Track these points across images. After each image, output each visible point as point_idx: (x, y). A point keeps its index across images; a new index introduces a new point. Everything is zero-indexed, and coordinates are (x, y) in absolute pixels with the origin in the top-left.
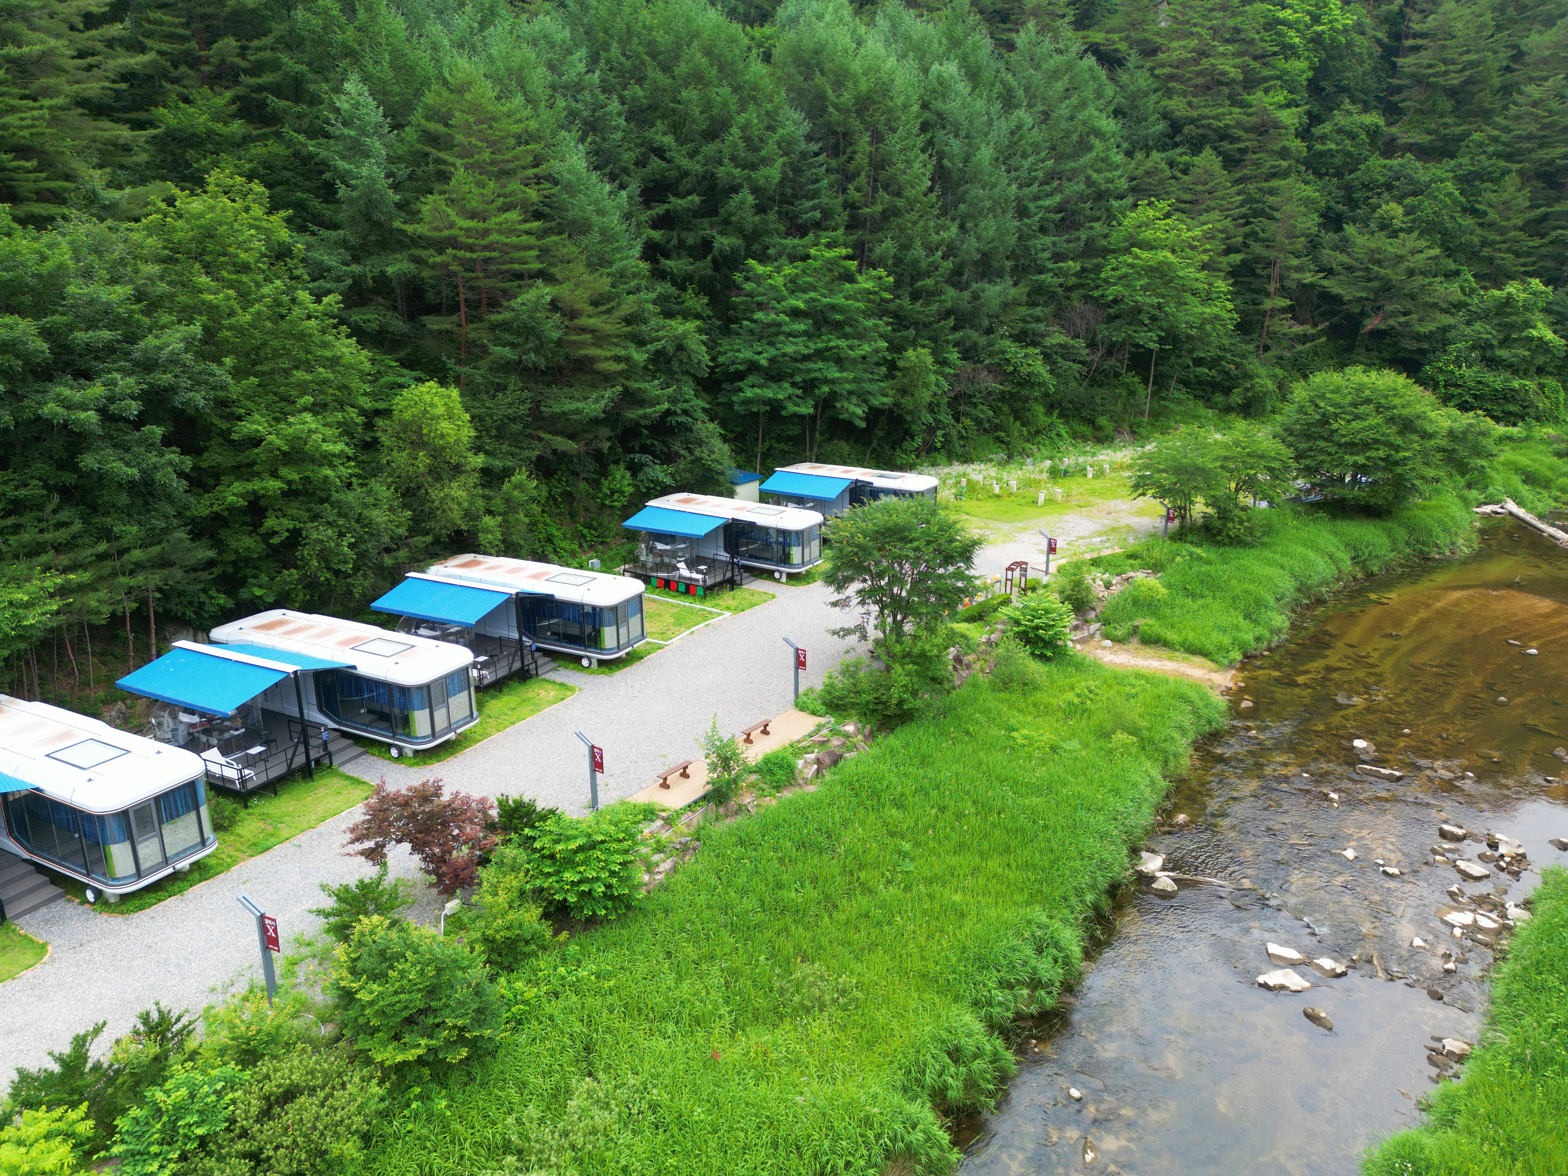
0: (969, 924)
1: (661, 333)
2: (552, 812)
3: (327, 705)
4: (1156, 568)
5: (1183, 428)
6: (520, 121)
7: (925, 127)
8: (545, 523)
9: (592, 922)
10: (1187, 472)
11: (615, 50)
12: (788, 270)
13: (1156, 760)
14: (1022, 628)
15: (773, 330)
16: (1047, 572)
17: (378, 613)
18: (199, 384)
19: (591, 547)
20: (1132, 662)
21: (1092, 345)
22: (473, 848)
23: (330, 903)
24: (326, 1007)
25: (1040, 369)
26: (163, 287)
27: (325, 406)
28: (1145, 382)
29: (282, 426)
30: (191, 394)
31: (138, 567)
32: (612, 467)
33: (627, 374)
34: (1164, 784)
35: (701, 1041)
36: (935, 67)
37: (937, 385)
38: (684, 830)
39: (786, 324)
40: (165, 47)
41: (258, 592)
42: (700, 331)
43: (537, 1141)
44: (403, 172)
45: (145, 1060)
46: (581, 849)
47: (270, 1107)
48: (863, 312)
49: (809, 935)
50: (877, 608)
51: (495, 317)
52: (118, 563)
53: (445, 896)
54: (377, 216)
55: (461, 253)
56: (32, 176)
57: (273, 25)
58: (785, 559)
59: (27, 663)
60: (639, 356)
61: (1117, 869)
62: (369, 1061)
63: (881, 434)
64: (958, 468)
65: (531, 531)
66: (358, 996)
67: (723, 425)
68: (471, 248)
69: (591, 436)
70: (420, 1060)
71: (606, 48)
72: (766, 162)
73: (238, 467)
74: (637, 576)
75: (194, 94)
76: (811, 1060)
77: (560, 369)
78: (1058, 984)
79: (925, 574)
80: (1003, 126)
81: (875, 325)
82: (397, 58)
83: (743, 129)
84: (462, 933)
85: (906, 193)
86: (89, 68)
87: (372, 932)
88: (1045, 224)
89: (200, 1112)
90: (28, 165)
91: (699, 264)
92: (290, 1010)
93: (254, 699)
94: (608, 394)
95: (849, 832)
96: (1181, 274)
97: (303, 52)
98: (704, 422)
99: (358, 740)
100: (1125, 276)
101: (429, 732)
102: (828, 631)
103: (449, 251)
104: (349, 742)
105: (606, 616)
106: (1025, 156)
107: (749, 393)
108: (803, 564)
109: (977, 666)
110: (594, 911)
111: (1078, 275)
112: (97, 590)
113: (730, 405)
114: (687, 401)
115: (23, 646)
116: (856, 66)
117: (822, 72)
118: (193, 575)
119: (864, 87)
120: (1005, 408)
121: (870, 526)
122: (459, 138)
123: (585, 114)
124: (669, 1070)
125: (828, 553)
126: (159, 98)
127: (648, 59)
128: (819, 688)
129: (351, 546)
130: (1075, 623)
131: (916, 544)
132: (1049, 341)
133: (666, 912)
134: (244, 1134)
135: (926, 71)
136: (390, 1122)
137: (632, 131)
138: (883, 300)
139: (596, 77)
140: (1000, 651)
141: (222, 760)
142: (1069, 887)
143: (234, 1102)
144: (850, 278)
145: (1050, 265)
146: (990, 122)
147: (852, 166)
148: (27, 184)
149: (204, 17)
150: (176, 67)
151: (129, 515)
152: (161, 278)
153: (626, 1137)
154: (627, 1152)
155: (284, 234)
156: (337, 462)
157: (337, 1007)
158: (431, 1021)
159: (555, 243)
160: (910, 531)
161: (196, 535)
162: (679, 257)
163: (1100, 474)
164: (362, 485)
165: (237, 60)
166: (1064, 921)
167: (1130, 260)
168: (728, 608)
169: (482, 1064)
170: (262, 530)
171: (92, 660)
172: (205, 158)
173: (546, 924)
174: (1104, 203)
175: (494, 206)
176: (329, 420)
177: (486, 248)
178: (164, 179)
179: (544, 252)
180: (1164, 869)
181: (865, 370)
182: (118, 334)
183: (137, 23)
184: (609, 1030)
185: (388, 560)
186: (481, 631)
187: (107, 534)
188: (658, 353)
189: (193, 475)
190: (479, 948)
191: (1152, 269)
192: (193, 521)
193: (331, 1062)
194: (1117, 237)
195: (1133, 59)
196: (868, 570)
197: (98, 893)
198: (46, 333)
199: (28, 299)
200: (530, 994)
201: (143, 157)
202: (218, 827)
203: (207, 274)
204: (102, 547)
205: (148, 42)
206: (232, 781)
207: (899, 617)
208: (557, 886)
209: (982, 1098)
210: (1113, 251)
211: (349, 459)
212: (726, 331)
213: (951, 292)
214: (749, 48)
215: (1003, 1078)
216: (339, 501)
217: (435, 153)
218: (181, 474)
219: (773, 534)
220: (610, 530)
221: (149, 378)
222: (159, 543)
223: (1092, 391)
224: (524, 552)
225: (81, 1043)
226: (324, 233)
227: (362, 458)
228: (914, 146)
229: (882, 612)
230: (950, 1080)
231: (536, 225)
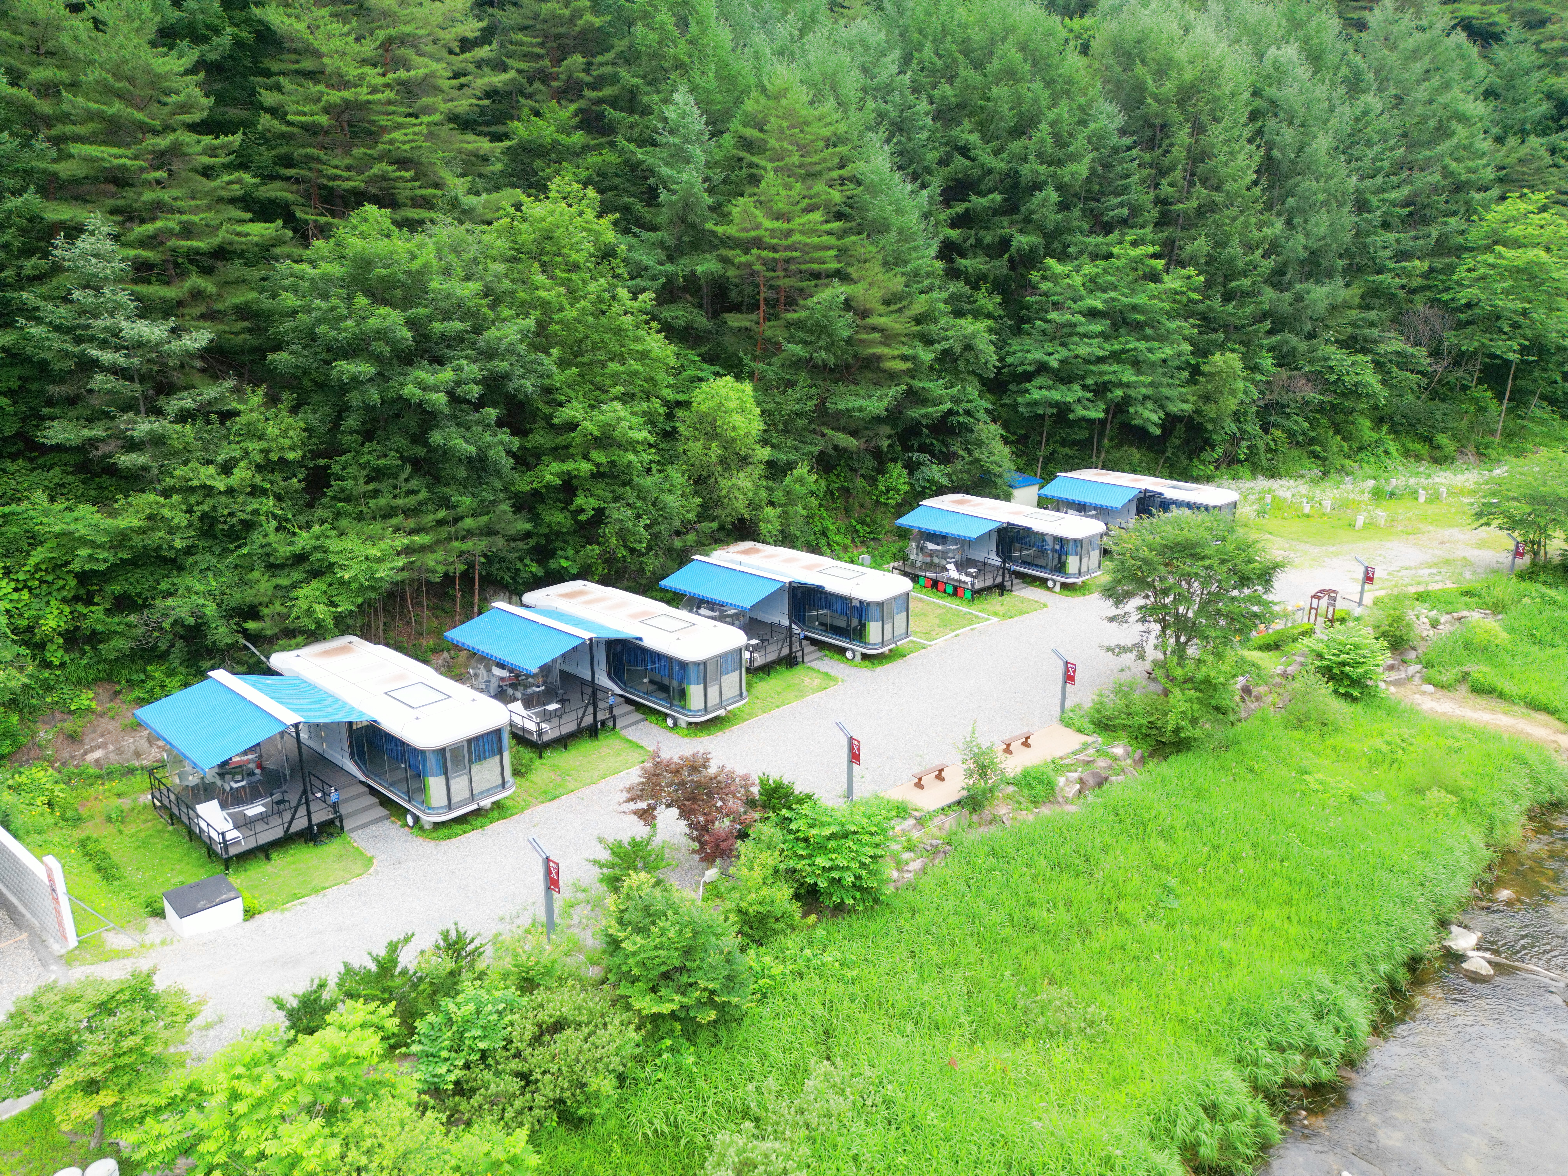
0: (1239, 974)
1: (949, 333)
2: (809, 797)
3: (616, 672)
4: (1497, 608)
5: (1544, 452)
6: (830, 124)
7: (1254, 116)
8: (821, 517)
9: (839, 909)
10: (1545, 503)
11: (928, 50)
12: (1089, 269)
13: (1479, 825)
14: (1325, 663)
15: (1067, 330)
16: (1360, 604)
17: (665, 590)
18: (529, 372)
19: (863, 542)
20: (1458, 712)
21: (1436, 354)
22: (734, 821)
23: (605, 856)
24: (594, 950)
25: (1371, 379)
26: (506, 284)
27: (633, 396)
28: (1500, 397)
29: (596, 412)
30: (523, 381)
31: (469, 534)
32: (890, 465)
33: (911, 374)
34: (1488, 854)
35: (939, 1046)
36: (1272, 53)
37: (1245, 392)
38: (936, 832)
39: (1081, 324)
40: (523, 65)
41: (565, 563)
42: (990, 330)
43: (775, 1113)
44: (718, 176)
45: (443, 973)
46: (833, 836)
47: (542, 1034)
48: (1167, 313)
49: (1059, 958)
50: (1158, 627)
51: (791, 316)
52: (453, 529)
53: (705, 864)
54: (692, 218)
55: (764, 254)
56: (409, 185)
57: (615, 41)
58: (1060, 568)
59: (376, 610)
60: (926, 356)
61: (1419, 940)
62: (628, 1008)
63: (1177, 442)
64: (1262, 483)
65: (808, 523)
66: (623, 945)
67: (1006, 426)
68: (774, 249)
69: (871, 434)
70: (673, 1014)
71: (919, 48)
72: (1074, 157)
73: (555, 449)
74: (906, 574)
75: (544, 109)
76: (1052, 1087)
77: (848, 367)
78: (1338, 1056)
79: (1216, 594)
80: (1346, 113)
81: (1180, 327)
82: (722, 68)
83: (1052, 125)
84: (718, 902)
85: (1226, 187)
86: (462, 87)
87: (639, 888)
88: (1389, 219)
89: (484, 1028)
90: (408, 175)
91: (995, 263)
92: (564, 947)
93: (554, 660)
94: (892, 392)
95: (1110, 858)
96: (1556, 275)
97: (640, 66)
98: (986, 423)
99: (639, 707)
100: (1483, 278)
101: (702, 706)
102: (1101, 647)
103: (754, 251)
104: (632, 708)
105: (873, 611)
106: (1369, 144)
107: (1036, 395)
108: (1080, 574)
109: (1269, 699)
110: (842, 899)
111: (1426, 275)
112: (434, 552)
113: (1015, 406)
114: (970, 401)
115: (373, 595)
116: (1181, 54)
117: (1144, 62)
118: (512, 544)
119: (1188, 75)
120: (1325, 421)
121: (1158, 539)
122: (773, 142)
123: (893, 114)
124: (905, 1069)
125: (1108, 564)
126: (515, 112)
127: (961, 57)
128: (1088, 704)
129: (647, 527)
130: (1390, 662)
131: (1207, 562)
132: (1382, 348)
133: (914, 911)
134: (518, 1055)
135: (1260, 56)
136: (643, 1068)
137: (938, 130)
138: (1190, 300)
139: (906, 78)
140: (1298, 685)
141: (524, 713)
142: (1360, 952)
143: (512, 1024)
144: (1155, 277)
145: (1391, 264)
146: (1332, 108)
147: (1167, 161)
148: (404, 192)
149: (558, 36)
150: (531, 83)
151: (465, 487)
152: (506, 276)
153: (858, 1127)
154: (859, 1141)
155: (610, 236)
156: (640, 448)
157: (604, 952)
158: (684, 979)
159: (854, 243)
160: (1202, 547)
161: (518, 509)
162: (975, 255)
163: (1435, 497)
164: (660, 471)
165: (582, 75)
166: (1351, 988)
167: (1491, 260)
168: (996, 614)
169: (729, 1029)
170: (572, 508)
171: (427, 613)
172: (549, 166)
173: (796, 905)
174: (1463, 195)
175: (799, 207)
176: (636, 409)
177: (788, 248)
178: (514, 186)
179: (843, 251)
180: (1479, 948)
181: (1164, 375)
182: (467, 326)
183: (502, 45)
184: (849, 1019)
185: (678, 543)
186: (755, 615)
187: (446, 503)
188: (945, 352)
189: (520, 454)
190: (733, 917)
191: (1518, 270)
192: (516, 496)
193: (597, 1002)
194: (1476, 234)
195: (1515, 32)
196: (1151, 586)
197: (417, 819)
198: (411, 323)
199: (399, 293)
200: (778, 969)
201: (498, 167)
202: (516, 773)
203: (544, 272)
204: (442, 514)
205: (510, 62)
206: (531, 733)
207: (1183, 639)
208: (809, 869)
209: (1239, 1162)
210: (1470, 250)
211: (651, 446)
212: (1017, 331)
213: (1270, 293)
214: (1067, 41)
215: (1265, 1147)
216: (638, 485)
217: (749, 158)
218: (510, 453)
219: (1050, 541)
220: (883, 527)
221: (489, 365)
222: (487, 513)
223: (1432, 405)
224: (799, 543)
225: (393, 948)
226: (645, 235)
227: (662, 446)
228: (1240, 136)
229: (1164, 630)
230: (1203, 1137)
231: (837, 225)
